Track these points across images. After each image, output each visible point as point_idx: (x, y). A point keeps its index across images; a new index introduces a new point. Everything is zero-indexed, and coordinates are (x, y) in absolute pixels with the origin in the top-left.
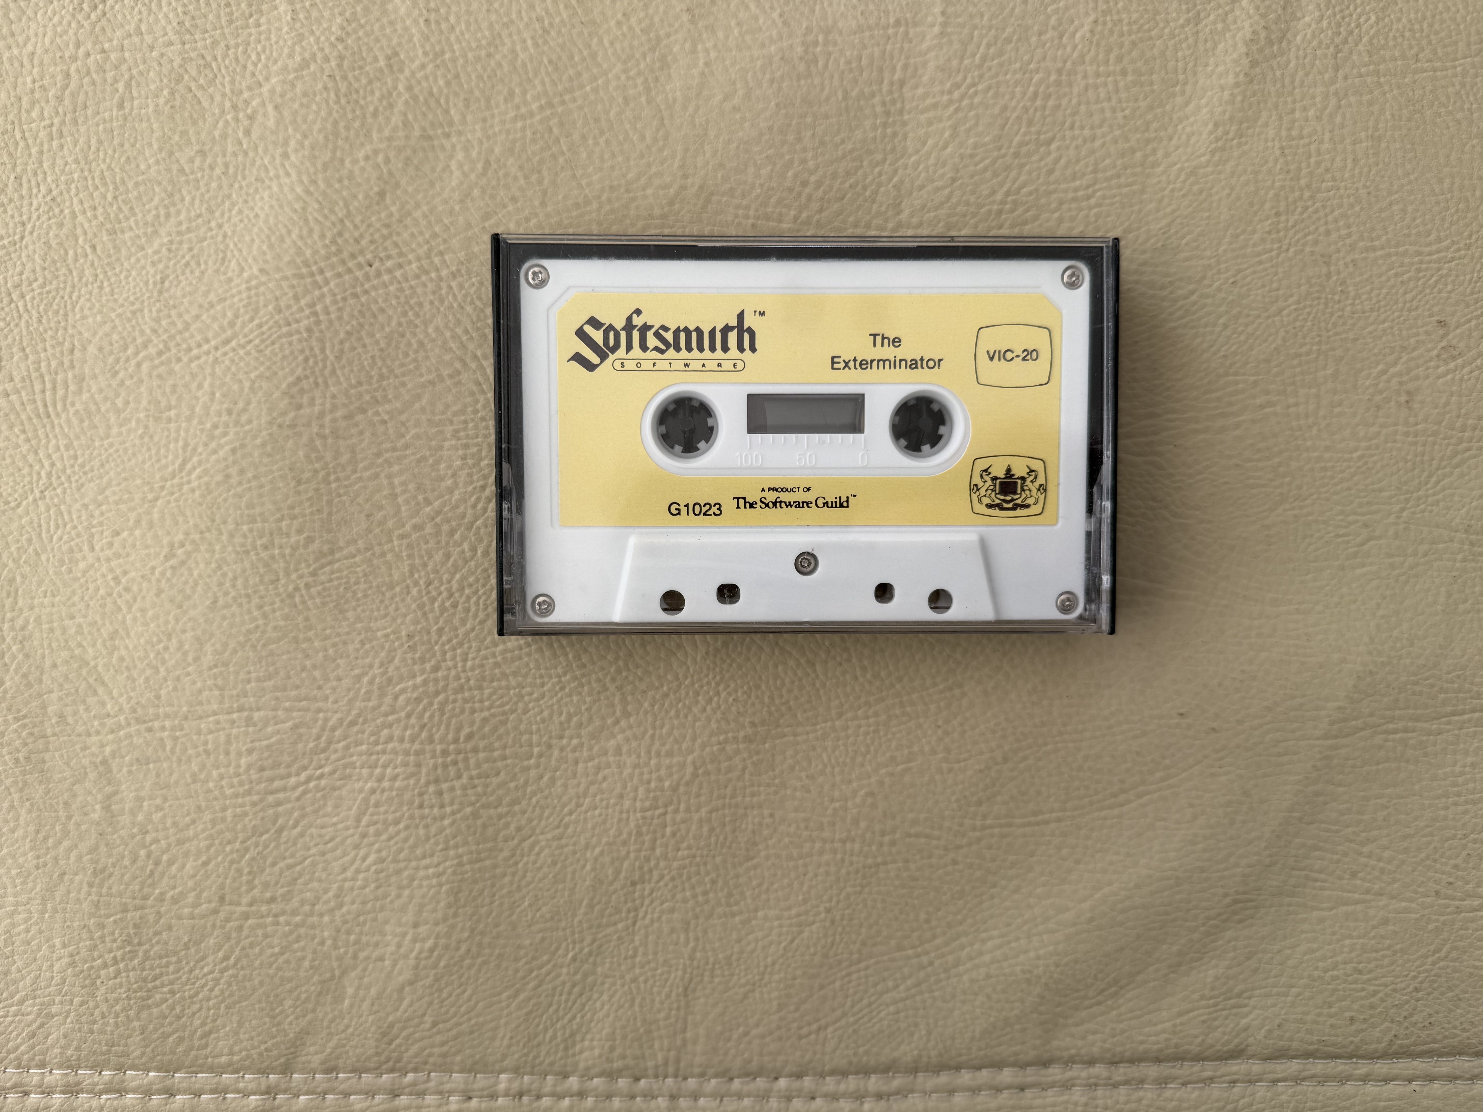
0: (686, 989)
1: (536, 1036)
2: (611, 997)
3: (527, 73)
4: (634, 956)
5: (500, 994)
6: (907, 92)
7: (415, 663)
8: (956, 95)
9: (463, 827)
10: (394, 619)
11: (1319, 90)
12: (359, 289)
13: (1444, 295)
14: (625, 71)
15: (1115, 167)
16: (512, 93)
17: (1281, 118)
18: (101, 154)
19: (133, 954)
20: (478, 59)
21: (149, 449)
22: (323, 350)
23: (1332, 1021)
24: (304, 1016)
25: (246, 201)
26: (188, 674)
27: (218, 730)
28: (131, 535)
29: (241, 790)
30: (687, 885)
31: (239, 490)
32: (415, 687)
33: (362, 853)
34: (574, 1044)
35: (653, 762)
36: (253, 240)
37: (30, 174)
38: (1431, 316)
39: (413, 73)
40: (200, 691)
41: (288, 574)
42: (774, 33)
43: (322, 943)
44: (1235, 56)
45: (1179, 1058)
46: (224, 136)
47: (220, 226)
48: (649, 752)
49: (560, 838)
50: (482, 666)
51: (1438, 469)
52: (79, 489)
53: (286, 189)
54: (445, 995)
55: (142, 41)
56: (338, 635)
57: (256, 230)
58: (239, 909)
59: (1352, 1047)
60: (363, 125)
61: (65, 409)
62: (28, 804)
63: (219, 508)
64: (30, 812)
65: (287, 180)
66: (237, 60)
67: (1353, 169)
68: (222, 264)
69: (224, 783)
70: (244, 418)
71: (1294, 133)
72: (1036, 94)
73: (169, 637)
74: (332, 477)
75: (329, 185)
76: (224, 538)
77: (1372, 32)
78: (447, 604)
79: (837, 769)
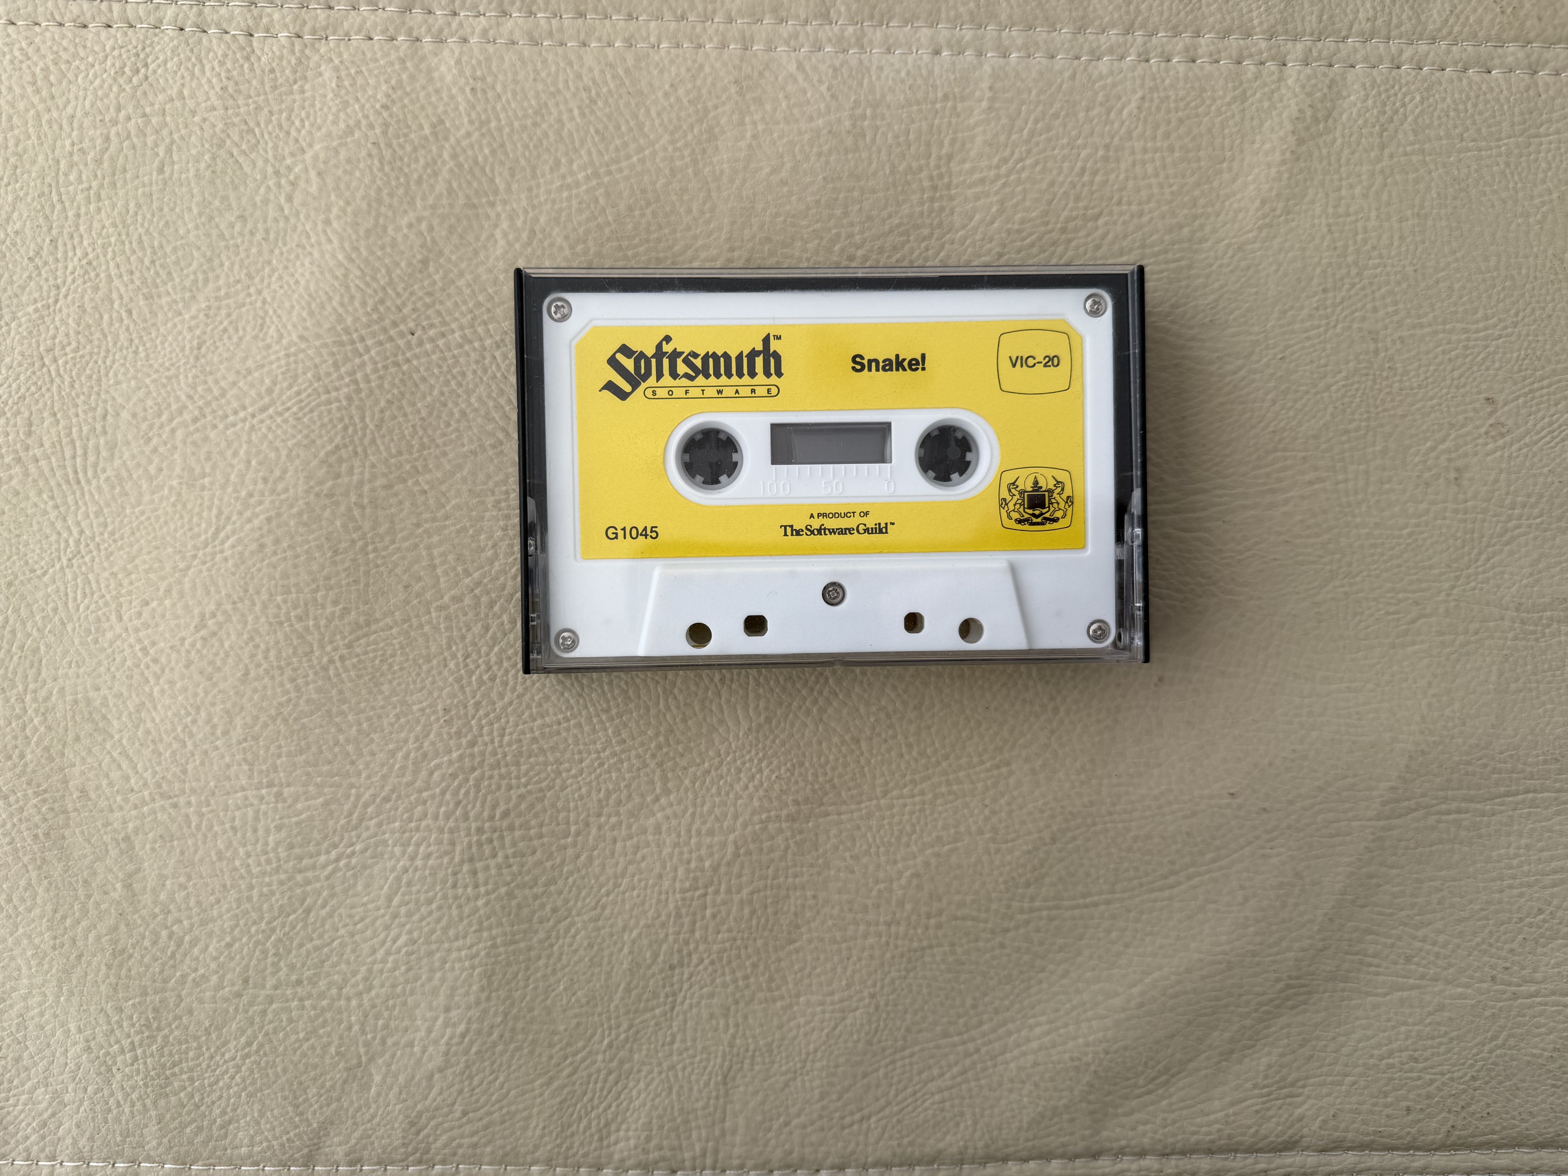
0: (725, 1077)
1: (570, 1125)
2: (648, 1085)
3: (573, 143)
4: (672, 1042)
5: (533, 1081)
6: (954, 166)
7: (451, 738)
8: (1003, 170)
9: (498, 907)
10: (431, 693)
11: (1365, 168)
12: (400, 358)
13: (1492, 372)
14: (672, 142)
15: (1162, 242)
16: (558, 163)
17: (1327, 195)
18: (139, 218)
19: (152, 1038)
20: (524, 128)
21: (182, 517)
22: (363, 419)
23: (1389, 1111)
24: (328, 1105)
25: (286, 268)
26: (217, 748)
27: (246, 806)
28: (160, 604)
29: (268, 868)
30: (727, 969)
31: (274, 559)
32: (451, 762)
33: (393, 934)
34: (609, 1135)
35: (693, 841)
36: (293, 307)
37: (66, 237)
38: (1479, 393)
39: (458, 142)
40: (228, 766)
41: (322, 647)
42: (822, 106)
43: (350, 1028)
44: (1282, 133)
45: (1232, 1149)
46: (266, 202)
47: (259, 292)
48: (689, 831)
49: (596, 919)
50: (520, 741)
51: (1487, 546)
52: (108, 558)
53: (327, 256)
54: (476, 1082)
55: (184, 105)
56: (373, 708)
57: (296, 296)
58: (263, 993)
59: (1408, 1139)
60: (406, 193)
61: (96, 475)
62: (45, 882)
63: (252, 578)
64: (48, 890)
65: (329, 247)
66: (280, 126)
67: (1400, 246)
68: (261, 330)
69: (250, 861)
70: (280, 487)
71: (1341, 210)
72: (1083, 170)
73: (198, 709)
74: (370, 548)
75: (372, 253)
76: (257, 608)
77: (1417, 111)
78: (485, 677)
79: (882, 849)
